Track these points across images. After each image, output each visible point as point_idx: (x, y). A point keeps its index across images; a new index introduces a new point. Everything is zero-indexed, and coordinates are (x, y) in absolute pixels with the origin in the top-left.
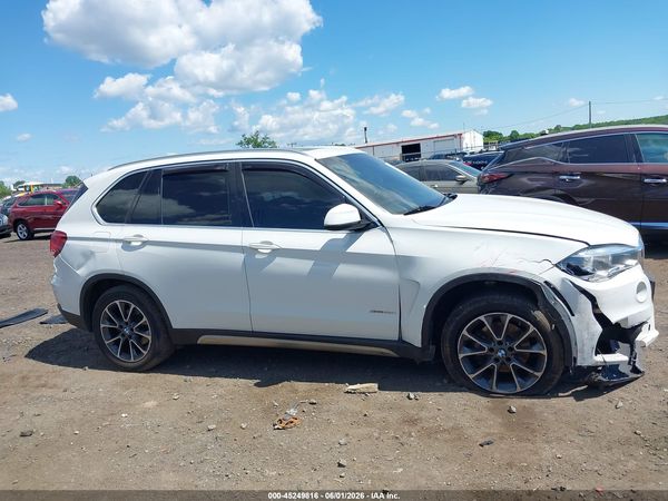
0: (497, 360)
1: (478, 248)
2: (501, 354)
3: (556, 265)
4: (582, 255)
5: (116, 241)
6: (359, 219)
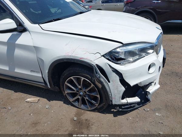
0: (80, 96)
2: (81, 93)
3: (103, 56)
4: (118, 50)
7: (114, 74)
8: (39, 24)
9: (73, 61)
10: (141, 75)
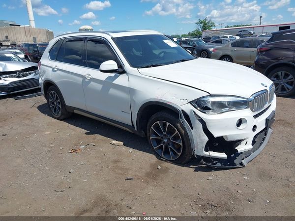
0: (164, 143)
1: (158, 89)
2: (165, 140)
3: (190, 102)
5: (51, 67)
6: (117, 68)
7: (198, 122)
8: (137, 68)
9: (161, 105)
10: (226, 128)
